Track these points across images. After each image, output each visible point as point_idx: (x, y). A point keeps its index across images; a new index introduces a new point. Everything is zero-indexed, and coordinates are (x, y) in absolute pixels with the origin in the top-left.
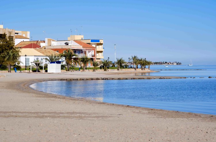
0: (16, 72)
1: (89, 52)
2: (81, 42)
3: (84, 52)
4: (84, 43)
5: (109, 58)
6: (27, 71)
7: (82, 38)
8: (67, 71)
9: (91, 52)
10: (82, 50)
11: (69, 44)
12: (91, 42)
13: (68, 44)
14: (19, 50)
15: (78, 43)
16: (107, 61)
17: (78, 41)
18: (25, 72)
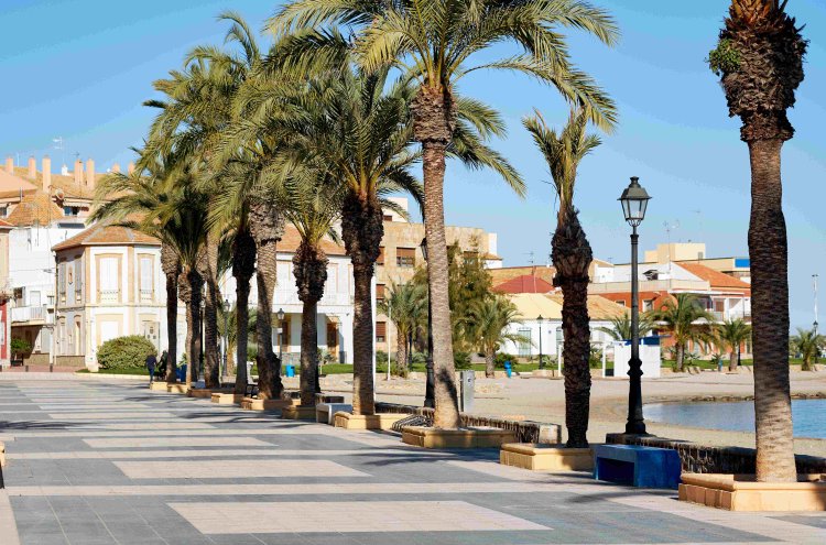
0: (509, 376)
1: (733, 303)
2: (703, 268)
3: (714, 305)
4: (711, 270)
5: (815, 323)
6: (544, 372)
7: (700, 254)
8: (674, 371)
9: (741, 302)
10: (707, 297)
11: (660, 277)
12: (737, 265)
13: (655, 277)
14: (508, 301)
15: (694, 272)
16: (810, 335)
17: (691, 265)
18: (538, 375)
